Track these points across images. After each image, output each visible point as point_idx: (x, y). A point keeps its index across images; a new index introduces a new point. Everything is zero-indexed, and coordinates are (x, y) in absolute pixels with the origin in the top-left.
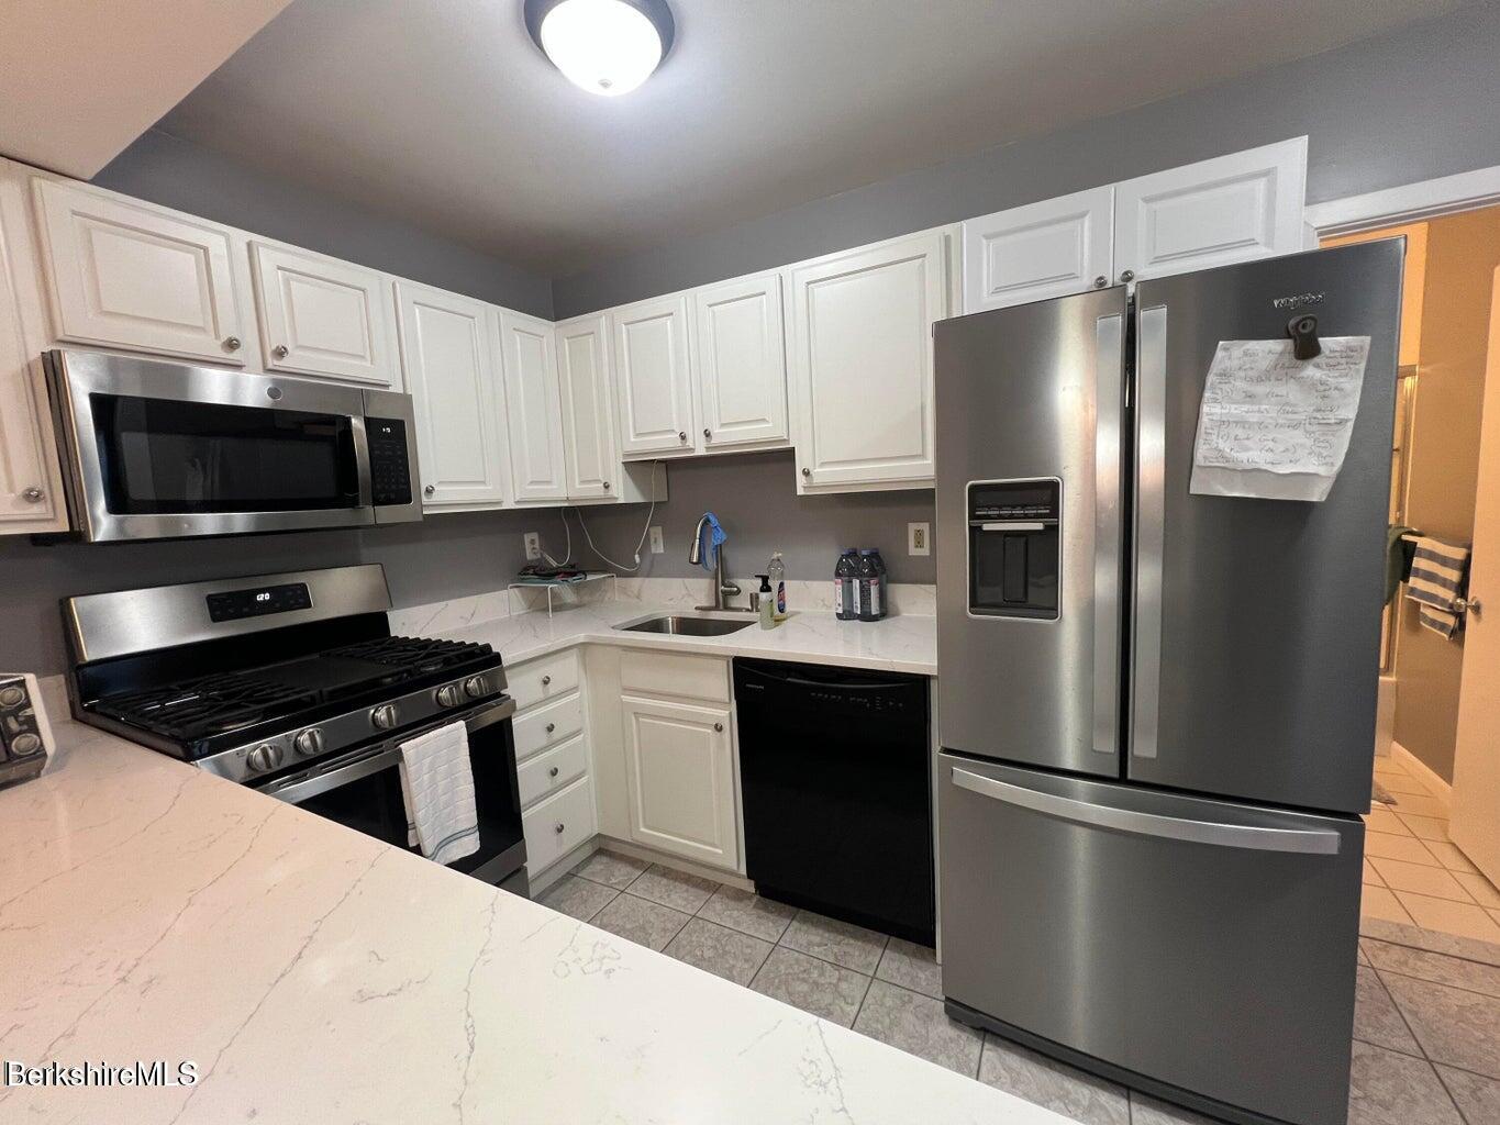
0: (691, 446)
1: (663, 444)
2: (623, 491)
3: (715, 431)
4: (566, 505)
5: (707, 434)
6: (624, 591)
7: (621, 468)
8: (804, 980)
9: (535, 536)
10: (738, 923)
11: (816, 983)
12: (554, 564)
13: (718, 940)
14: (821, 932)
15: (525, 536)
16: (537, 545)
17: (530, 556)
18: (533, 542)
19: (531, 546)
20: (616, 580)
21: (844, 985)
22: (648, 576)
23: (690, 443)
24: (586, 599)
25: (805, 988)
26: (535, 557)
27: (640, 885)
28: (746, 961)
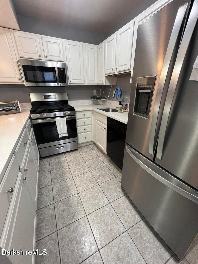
0: (114, 72)
1: (110, 72)
2: (105, 82)
3: (118, 68)
4: (98, 85)
5: (116, 69)
6: (109, 103)
7: (105, 77)
8: (105, 172)
9: (96, 91)
10: (103, 160)
11: (107, 173)
12: (98, 96)
13: (99, 161)
14: (114, 167)
15: (94, 91)
16: (96, 93)
17: (94, 94)
18: (95, 92)
19: (95, 93)
20: (108, 100)
21: (110, 176)
22: (112, 100)
23: (114, 71)
24: (104, 104)
25: (105, 173)
26: (95, 95)
27: (95, 150)
28: (100, 166)
